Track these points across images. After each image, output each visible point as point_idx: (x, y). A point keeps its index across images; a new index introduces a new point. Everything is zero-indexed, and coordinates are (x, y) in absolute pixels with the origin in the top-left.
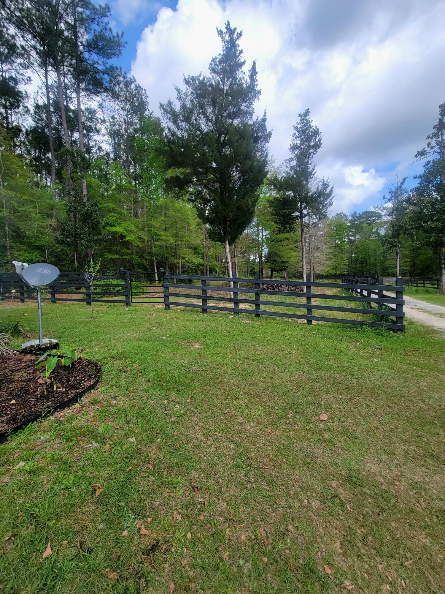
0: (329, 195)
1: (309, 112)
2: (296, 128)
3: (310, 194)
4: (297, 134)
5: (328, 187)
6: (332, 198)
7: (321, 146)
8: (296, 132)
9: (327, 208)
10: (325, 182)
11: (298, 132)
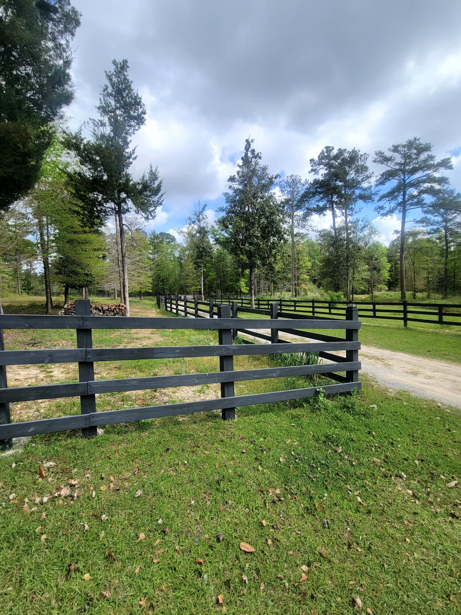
0: (157, 191)
1: (128, 67)
2: (110, 78)
3: (131, 183)
4: (110, 89)
5: (157, 179)
6: (162, 196)
7: (145, 122)
8: (109, 85)
9: (155, 207)
10: (154, 171)
11: (113, 85)
